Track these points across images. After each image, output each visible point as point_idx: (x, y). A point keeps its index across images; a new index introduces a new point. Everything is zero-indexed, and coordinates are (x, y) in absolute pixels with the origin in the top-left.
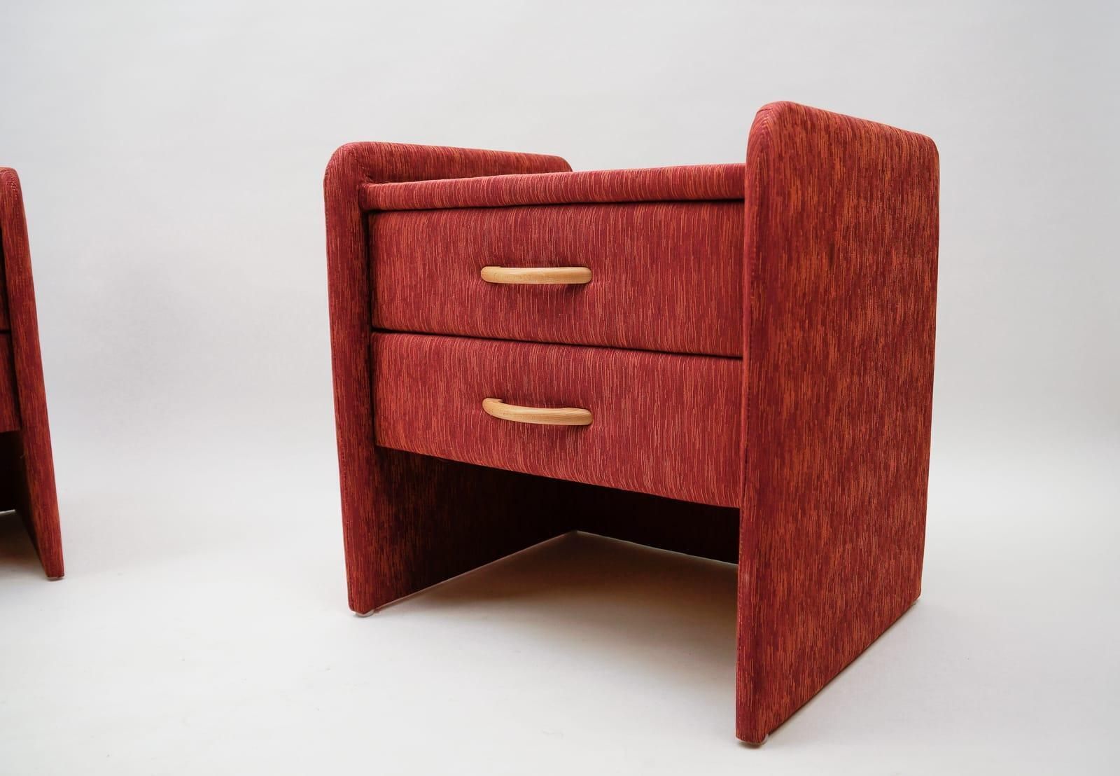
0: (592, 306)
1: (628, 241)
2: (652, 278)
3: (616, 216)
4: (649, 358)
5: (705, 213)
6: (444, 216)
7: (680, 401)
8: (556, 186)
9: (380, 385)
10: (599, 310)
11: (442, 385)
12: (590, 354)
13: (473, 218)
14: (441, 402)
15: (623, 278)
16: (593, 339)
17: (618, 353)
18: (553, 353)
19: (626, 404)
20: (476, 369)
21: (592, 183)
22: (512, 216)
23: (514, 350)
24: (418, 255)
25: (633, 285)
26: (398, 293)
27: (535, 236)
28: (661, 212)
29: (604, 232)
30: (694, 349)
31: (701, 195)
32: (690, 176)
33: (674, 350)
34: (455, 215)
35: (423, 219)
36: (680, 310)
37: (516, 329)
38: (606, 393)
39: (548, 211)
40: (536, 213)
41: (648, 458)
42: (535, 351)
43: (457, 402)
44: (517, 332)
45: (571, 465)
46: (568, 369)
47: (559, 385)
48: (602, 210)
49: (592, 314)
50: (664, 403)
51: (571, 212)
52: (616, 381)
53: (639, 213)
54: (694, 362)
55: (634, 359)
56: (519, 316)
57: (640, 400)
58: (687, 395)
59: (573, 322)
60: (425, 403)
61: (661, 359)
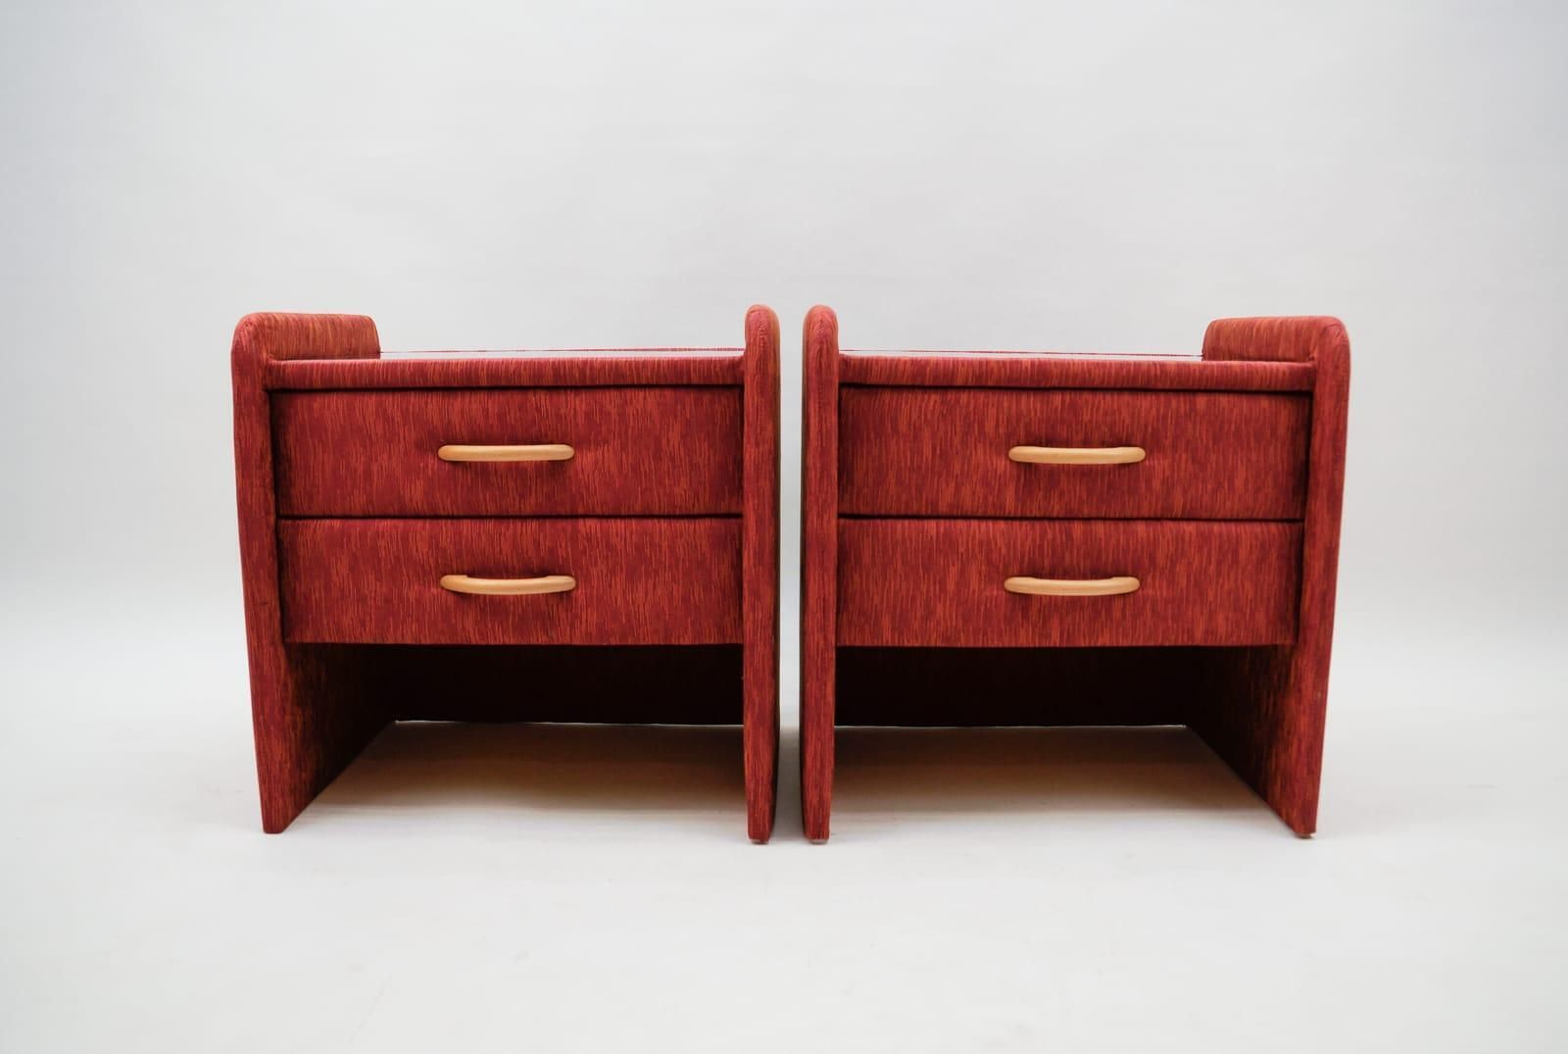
0: (1149, 482)
1: (1190, 426)
2: (1213, 457)
3: (1177, 403)
4: (1204, 526)
5: (1264, 402)
6: (964, 397)
7: (1235, 560)
8: (1117, 374)
9: (856, 577)
10: (1156, 484)
11: (953, 571)
12: (1141, 528)
13: (1006, 400)
14: (951, 587)
15: (1184, 456)
16: (1145, 513)
17: (1170, 524)
18: (1100, 528)
19: (1180, 568)
20: (1004, 550)
21: (1158, 372)
22: (1057, 399)
23: (1053, 531)
24: (926, 434)
25: (1193, 462)
26: (892, 478)
27: (1086, 418)
28: (1224, 400)
29: (1165, 417)
30: (1247, 515)
31: (1264, 388)
32: (1257, 372)
33: (1229, 517)
34: (981, 396)
35: (934, 398)
36: (1239, 483)
37: (1056, 508)
38: (1161, 560)
39: (1100, 396)
40: (1087, 396)
41: (1202, 613)
42: (1078, 528)
43: (974, 584)
44: (1056, 509)
45: (1117, 628)
46: (1118, 541)
47: (1108, 558)
48: (1162, 397)
49: (1149, 488)
50: (1219, 563)
51: (1126, 398)
52: (1172, 549)
53: (1201, 401)
54: (1248, 527)
55: (1189, 528)
56: (1061, 494)
57: (1196, 562)
58: (1243, 554)
59: (1127, 498)
60: (928, 591)
61: (1216, 527)
